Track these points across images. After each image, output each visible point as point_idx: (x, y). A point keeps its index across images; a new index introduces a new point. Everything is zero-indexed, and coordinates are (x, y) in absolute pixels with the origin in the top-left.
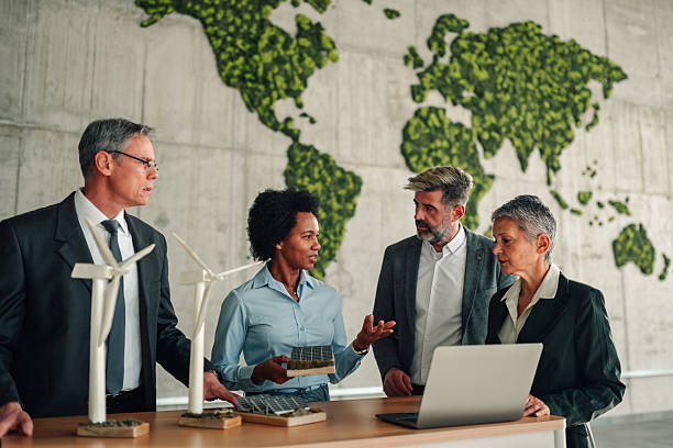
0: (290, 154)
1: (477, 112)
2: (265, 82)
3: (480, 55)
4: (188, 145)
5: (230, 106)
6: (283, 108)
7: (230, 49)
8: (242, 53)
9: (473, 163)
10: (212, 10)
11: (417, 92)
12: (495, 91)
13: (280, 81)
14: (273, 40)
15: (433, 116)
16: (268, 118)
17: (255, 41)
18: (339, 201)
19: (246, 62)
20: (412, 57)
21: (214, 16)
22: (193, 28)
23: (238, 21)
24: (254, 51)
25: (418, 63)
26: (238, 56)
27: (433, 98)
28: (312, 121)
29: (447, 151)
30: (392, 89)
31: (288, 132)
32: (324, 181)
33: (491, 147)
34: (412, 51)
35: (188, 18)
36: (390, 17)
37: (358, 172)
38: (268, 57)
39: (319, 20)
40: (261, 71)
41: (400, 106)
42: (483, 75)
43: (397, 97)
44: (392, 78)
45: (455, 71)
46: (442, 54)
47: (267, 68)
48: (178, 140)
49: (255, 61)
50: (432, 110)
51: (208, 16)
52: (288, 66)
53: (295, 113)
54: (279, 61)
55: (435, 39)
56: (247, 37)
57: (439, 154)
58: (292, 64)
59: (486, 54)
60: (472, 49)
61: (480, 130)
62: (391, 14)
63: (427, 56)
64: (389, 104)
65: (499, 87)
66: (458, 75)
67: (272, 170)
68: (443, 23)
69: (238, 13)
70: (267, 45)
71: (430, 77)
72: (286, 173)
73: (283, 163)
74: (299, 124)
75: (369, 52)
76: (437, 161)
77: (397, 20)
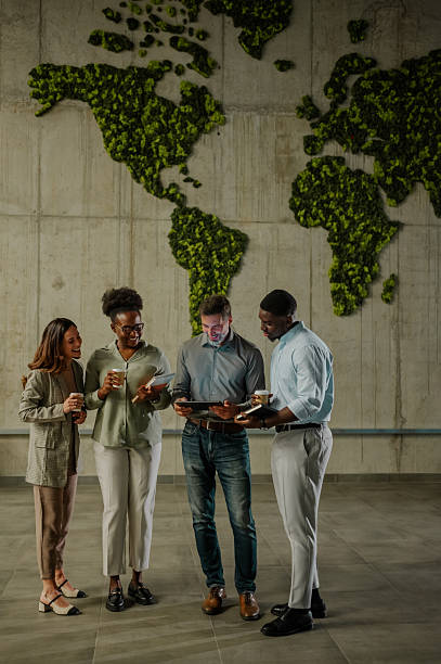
2: (148, 152)
4: (79, 217)
5: (116, 179)
6: (170, 175)
7: (113, 127)
8: (126, 128)
9: (375, 210)
10: (96, 92)
11: (310, 144)
12: (403, 132)
13: (162, 150)
14: (155, 112)
15: (325, 168)
16: (156, 188)
17: (138, 115)
19: (130, 136)
20: (308, 109)
21: (98, 96)
22: (81, 110)
23: (120, 98)
24: (138, 124)
26: (120, 132)
27: (332, 149)
28: (197, 186)
29: (341, 202)
30: (282, 144)
31: (172, 198)
32: (205, 242)
35: (79, 103)
36: (281, 69)
37: (244, 229)
38: (150, 130)
39: (204, 84)
40: (143, 143)
41: (291, 161)
42: (387, 116)
43: (287, 150)
44: (280, 133)
45: (354, 116)
47: (149, 139)
48: (70, 214)
49: (138, 134)
50: (327, 161)
51: (93, 98)
52: (170, 135)
53: (179, 179)
54: (161, 131)
56: (129, 113)
57: (332, 206)
58: (175, 132)
59: (393, 92)
60: (376, 89)
61: (383, 174)
62: (284, 65)
63: (324, 103)
64: (277, 160)
65: (409, 127)
66: (356, 120)
67: (157, 234)
68: (345, 65)
69: (121, 90)
70: (149, 117)
71: (326, 123)
72: (171, 236)
73: (168, 228)
74: (188, 189)
75: (257, 109)
76: (328, 212)
77: (290, 72)
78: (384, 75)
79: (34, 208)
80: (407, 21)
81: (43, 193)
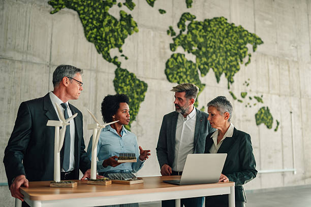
0: (116, 73)
1: (199, 57)
2: (106, 40)
3: (200, 31)
5: (90, 51)
6: (113, 52)
7: (90, 25)
8: (96, 27)
9: (196, 78)
10: (83, 7)
11: (172, 47)
12: (207, 47)
13: (112, 40)
14: (110, 22)
15: (179, 57)
16: (107, 57)
17: (102, 22)
18: (137, 94)
19: (98, 31)
20: (171, 31)
21: (83, 10)
22: (74, 15)
23: (94, 13)
24: (101, 26)
25: (173, 34)
26: (94, 28)
27: (180, 50)
28: (126, 58)
29: (185, 73)
30: (162, 45)
31: (115, 63)
32: (131, 85)
33: (204, 72)
34: (171, 28)
35: (72, 11)
37: (146, 82)
38: (107, 29)
39: (130, 13)
40: (104, 35)
41: (165, 53)
42: (202, 40)
43: (164, 48)
44: (162, 40)
45: (189, 38)
46: (184, 30)
47: (107, 34)
49: (102, 31)
50: (179, 55)
51: (81, 10)
52: (116, 34)
53: (119, 54)
54: (112, 31)
55: (181, 23)
56: (98, 20)
57: (182, 74)
58: (118, 33)
59: (203, 31)
60: (197, 28)
61: (200, 64)
62: (162, 12)
63: (177, 31)
64: (160, 52)
65: (208, 45)
66: (190, 40)
67: (108, 80)
68: (185, 16)
69: (94, 9)
70: (107, 24)
71: (178, 40)
72: (115, 81)
73: (113, 77)
74: (120, 59)
75: (152, 28)
76: (180, 77)
77: (164, 14)
78: (199, 23)
79: (48, 60)
80: (206, 4)
81: (53, 54)
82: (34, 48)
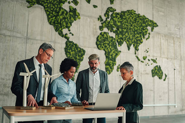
0: (66, 43)
1: (117, 34)
2: (60, 24)
3: (119, 18)
4: (39, 40)
5: (51, 30)
6: (65, 31)
7: (51, 15)
8: (55, 16)
9: (115, 48)
10: (47, 4)
11: (101, 28)
12: (122, 29)
13: (64, 24)
14: (63, 13)
15: (105, 34)
16: (61, 34)
17: (58, 13)
18: (79, 56)
19: (56, 18)
20: (100, 18)
21: (47, 5)
22: (41, 8)
23: (54, 7)
24: (58, 15)
25: (102, 20)
26: (53, 16)
27: (105, 30)
28: (73, 35)
29: (108, 44)
30: (94, 27)
31: (66, 38)
32: (75, 51)
33: (120, 43)
34: (100, 17)
35: (40, 6)
36: (95, 7)
37: (84, 49)
38: (61, 17)
39: (76, 7)
40: (59, 21)
41: (96, 32)
42: (119, 24)
43: (96, 29)
44: (94, 24)
45: (111, 23)
46: (108, 18)
47: (61, 20)
48: (36, 39)
49: (58, 18)
50: (105, 33)
51: (45, 6)
52: (67, 20)
53: (68, 32)
54: (64, 18)
55: (106, 14)
56: (56, 12)
57: (106, 45)
58: (68, 19)
59: (120, 18)
60: (116, 17)
61: (118, 39)
62: (95, 6)
63: (104, 18)
64: (93, 31)
65: (123, 27)
66: (112, 24)
67: (61, 48)
68: (109, 9)
69: (54, 5)
70: (61, 14)
71: (105, 24)
72: (65, 49)
73: (64, 46)
74: (69, 35)
75: (89, 17)
76: (106, 47)
77: (97, 8)
78: (118, 14)
79: (26, 35)
80: (122, 2)
81: (28, 31)
82: (17, 28)
